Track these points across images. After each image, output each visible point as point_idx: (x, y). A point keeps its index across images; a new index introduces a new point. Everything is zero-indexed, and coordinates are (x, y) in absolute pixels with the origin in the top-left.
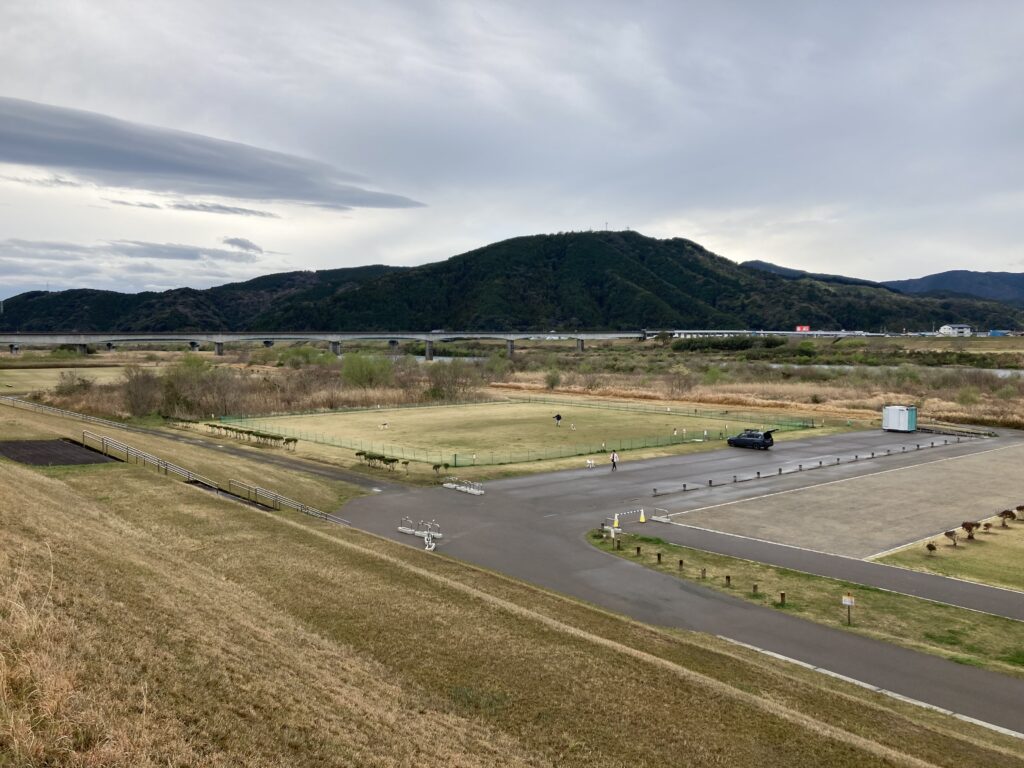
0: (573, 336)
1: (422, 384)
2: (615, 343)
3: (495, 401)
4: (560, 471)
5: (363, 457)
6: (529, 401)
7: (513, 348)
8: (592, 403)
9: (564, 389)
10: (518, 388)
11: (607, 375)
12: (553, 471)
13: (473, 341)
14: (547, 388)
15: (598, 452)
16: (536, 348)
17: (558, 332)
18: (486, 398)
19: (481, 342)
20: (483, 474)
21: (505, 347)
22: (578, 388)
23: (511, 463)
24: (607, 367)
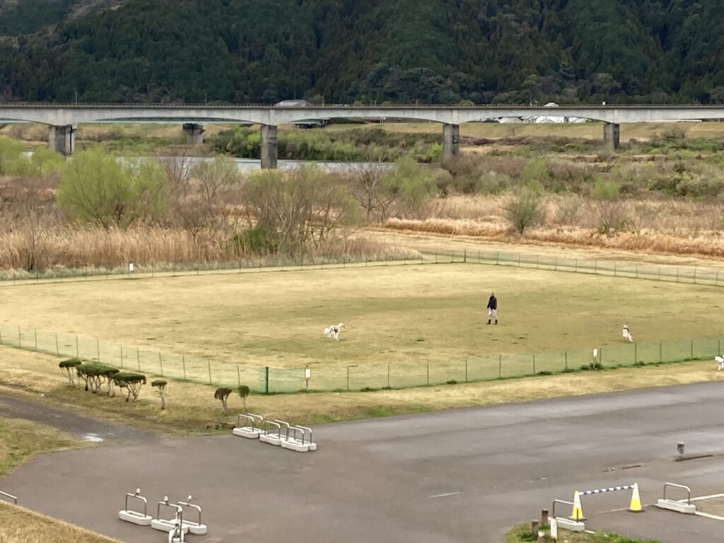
0: (595, 115)
1: (231, 220)
2: (693, 132)
3: (387, 259)
4: (490, 406)
5: (74, 371)
6: (464, 258)
7: (456, 141)
8: (600, 264)
9: (547, 233)
10: (447, 231)
11: (653, 204)
12: (474, 406)
13: (370, 126)
14: (510, 232)
15: (584, 369)
16: (510, 142)
17: (564, 105)
18: (368, 252)
19: (388, 128)
20: (322, 410)
21: (439, 139)
22: (578, 233)
23: (389, 388)
24: (659, 186)
